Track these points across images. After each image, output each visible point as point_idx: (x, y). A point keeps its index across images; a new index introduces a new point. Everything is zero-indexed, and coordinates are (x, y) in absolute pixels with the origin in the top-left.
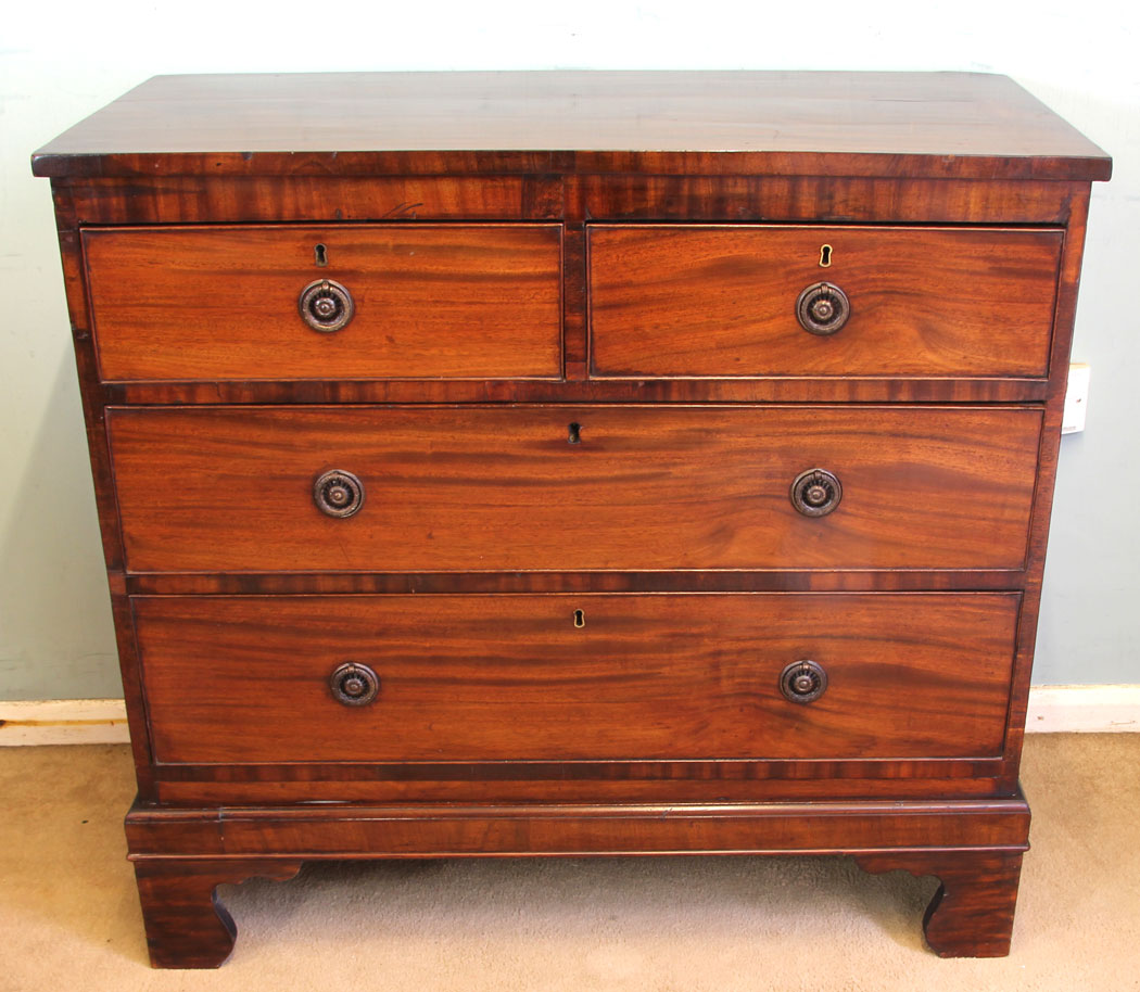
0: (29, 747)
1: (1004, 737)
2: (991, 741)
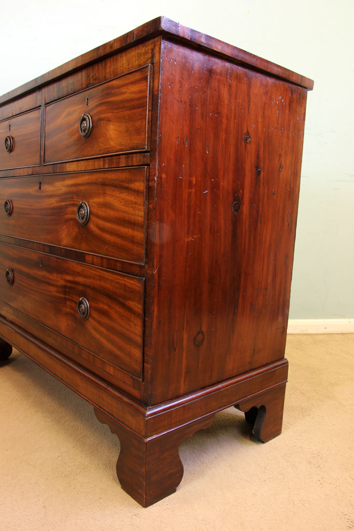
1: (143, 368)
2: (138, 368)
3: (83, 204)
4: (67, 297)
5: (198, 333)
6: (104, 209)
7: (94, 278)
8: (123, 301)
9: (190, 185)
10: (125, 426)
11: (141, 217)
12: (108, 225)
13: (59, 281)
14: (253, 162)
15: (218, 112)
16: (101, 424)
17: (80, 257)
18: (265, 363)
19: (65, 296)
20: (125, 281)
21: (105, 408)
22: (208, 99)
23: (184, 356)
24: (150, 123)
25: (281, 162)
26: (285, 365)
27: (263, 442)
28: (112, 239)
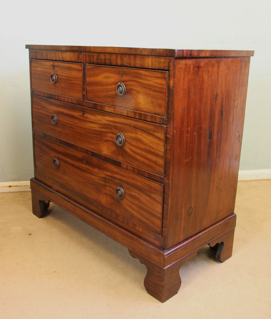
0: (16, 192)
1: (162, 230)
2: (158, 230)
3: (120, 135)
4: (107, 184)
5: (190, 208)
6: (136, 142)
7: (128, 177)
8: (149, 194)
9: (188, 132)
10: (151, 261)
11: (162, 152)
12: (138, 151)
13: (100, 174)
14: (220, 110)
15: (202, 89)
16: (133, 258)
17: (118, 164)
18: (223, 218)
19: (105, 183)
20: (150, 183)
21: (137, 250)
22: (197, 83)
23: (183, 222)
24: (168, 103)
25: (235, 104)
26: (235, 217)
27: (222, 262)
28: (142, 159)
